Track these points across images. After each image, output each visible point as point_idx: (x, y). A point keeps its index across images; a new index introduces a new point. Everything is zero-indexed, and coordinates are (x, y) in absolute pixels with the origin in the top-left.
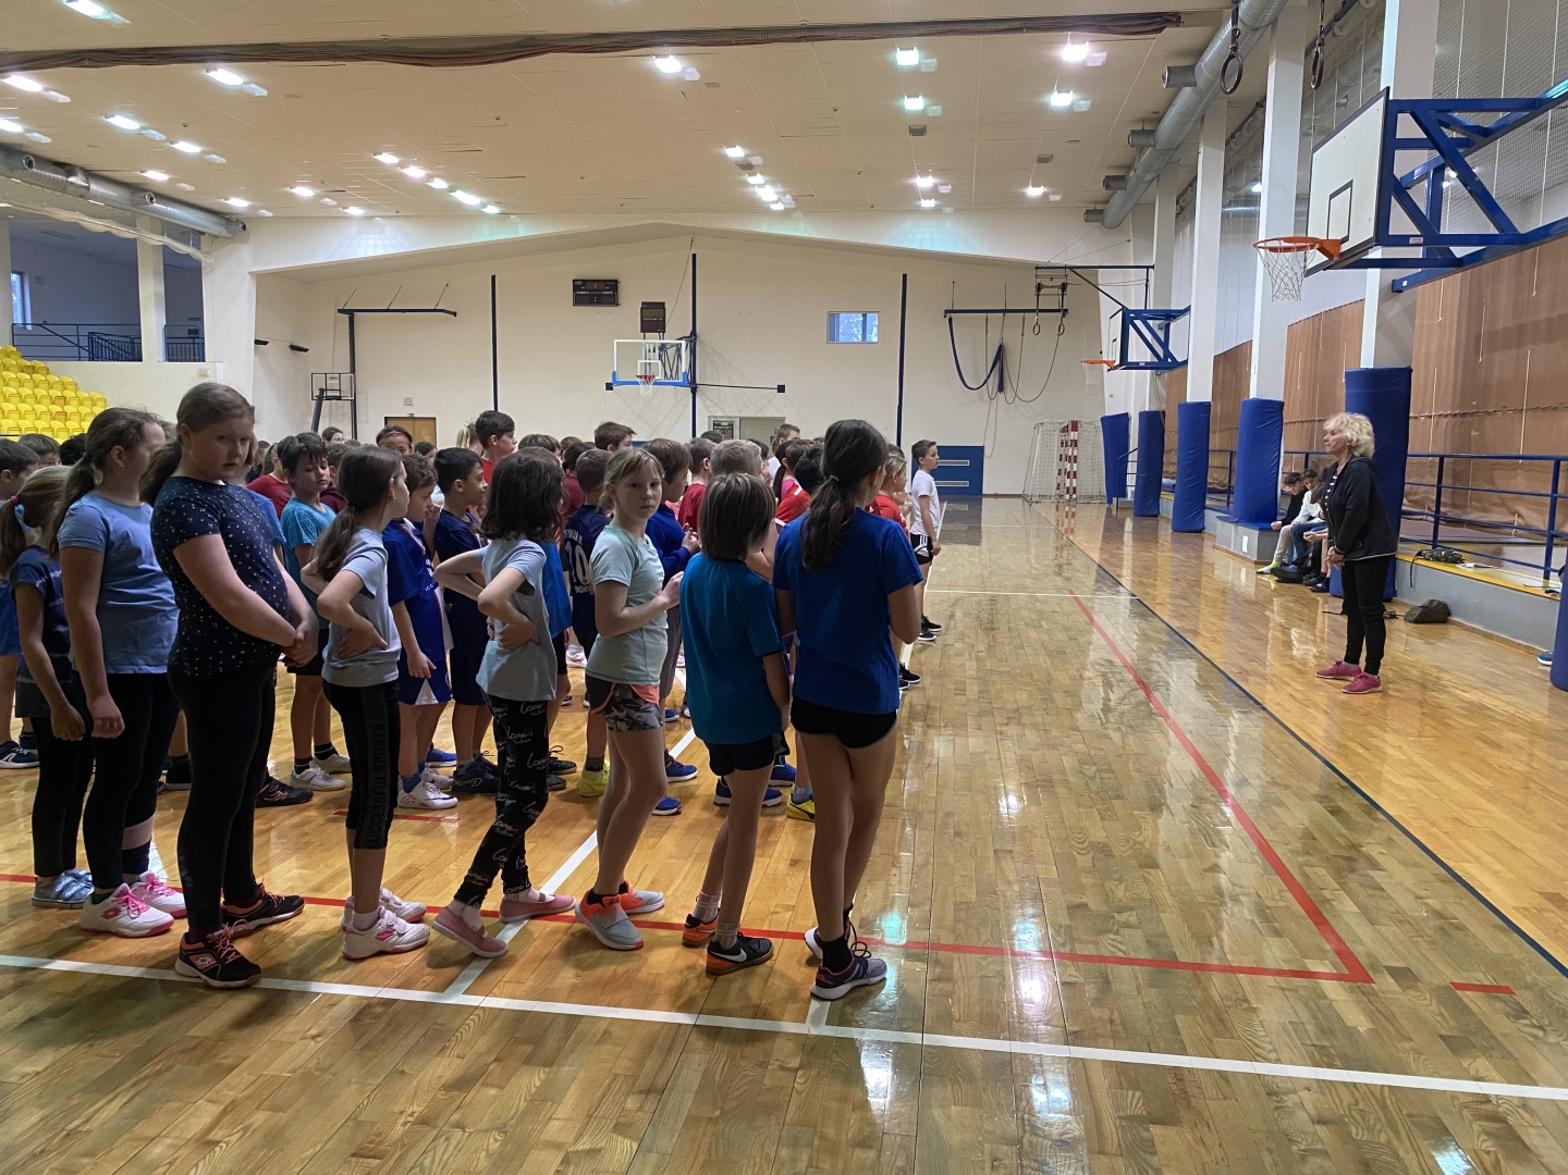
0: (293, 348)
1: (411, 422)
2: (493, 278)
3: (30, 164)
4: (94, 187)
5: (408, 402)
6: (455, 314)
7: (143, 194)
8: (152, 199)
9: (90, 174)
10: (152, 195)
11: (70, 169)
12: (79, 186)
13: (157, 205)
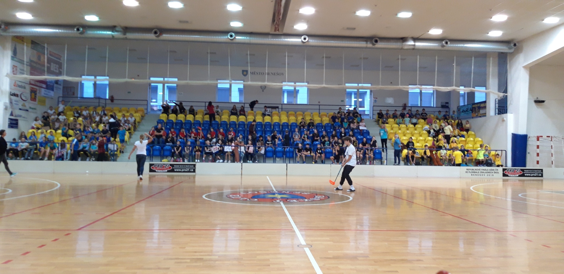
4: (418, 44)
7: (442, 42)
8: (447, 43)
9: (415, 39)
10: (448, 41)
11: (404, 39)
12: (410, 45)
13: (452, 45)
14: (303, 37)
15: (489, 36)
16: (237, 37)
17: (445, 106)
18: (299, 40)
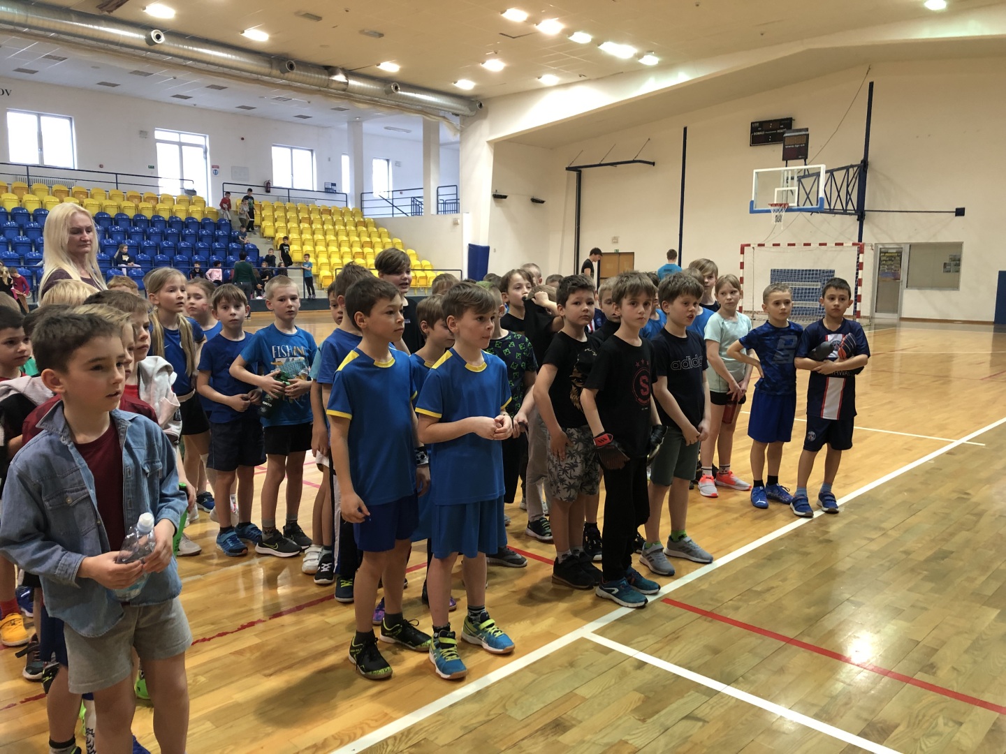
0: (534, 201)
1: (617, 257)
2: (685, 129)
3: (291, 67)
4: (353, 82)
5: (615, 240)
6: (653, 164)
7: (389, 85)
8: (396, 88)
9: (349, 73)
10: (398, 85)
11: (330, 70)
12: (340, 83)
13: (403, 93)
14: (153, 34)
15: (456, 88)
17: (330, 190)
18: (142, 37)
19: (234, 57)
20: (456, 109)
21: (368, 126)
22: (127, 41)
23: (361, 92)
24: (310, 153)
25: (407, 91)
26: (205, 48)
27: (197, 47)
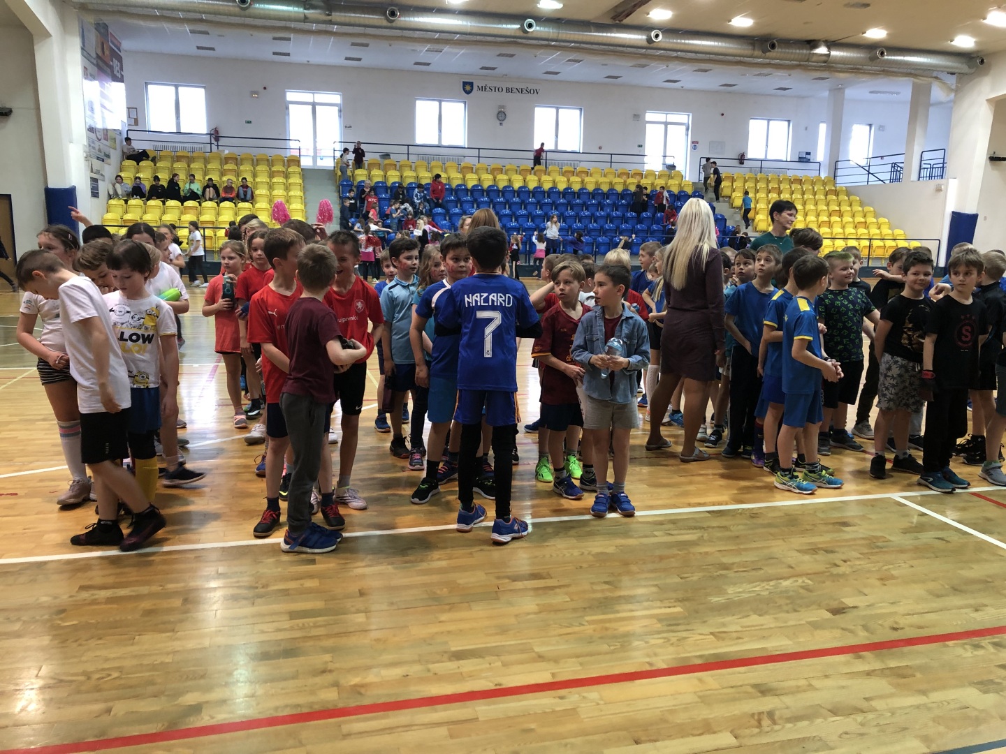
3: (773, 46)
4: (835, 53)
7: (875, 51)
8: (882, 54)
9: (831, 44)
10: (885, 50)
11: (813, 44)
12: (822, 55)
13: (890, 57)
14: (653, 34)
15: (953, 46)
16: (538, 28)
17: (804, 159)
18: (644, 37)
19: (720, 44)
20: (952, 68)
21: (850, 93)
22: (632, 43)
23: (843, 61)
24: (786, 123)
25: (894, 55)
26: (696, 39)
27: (689, 39)
